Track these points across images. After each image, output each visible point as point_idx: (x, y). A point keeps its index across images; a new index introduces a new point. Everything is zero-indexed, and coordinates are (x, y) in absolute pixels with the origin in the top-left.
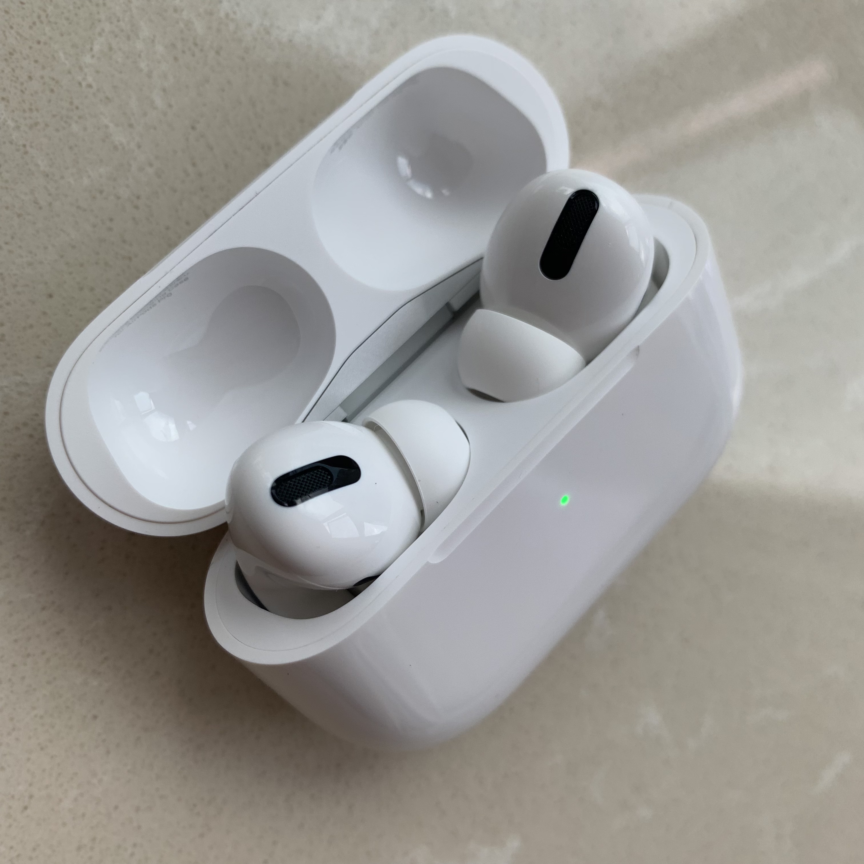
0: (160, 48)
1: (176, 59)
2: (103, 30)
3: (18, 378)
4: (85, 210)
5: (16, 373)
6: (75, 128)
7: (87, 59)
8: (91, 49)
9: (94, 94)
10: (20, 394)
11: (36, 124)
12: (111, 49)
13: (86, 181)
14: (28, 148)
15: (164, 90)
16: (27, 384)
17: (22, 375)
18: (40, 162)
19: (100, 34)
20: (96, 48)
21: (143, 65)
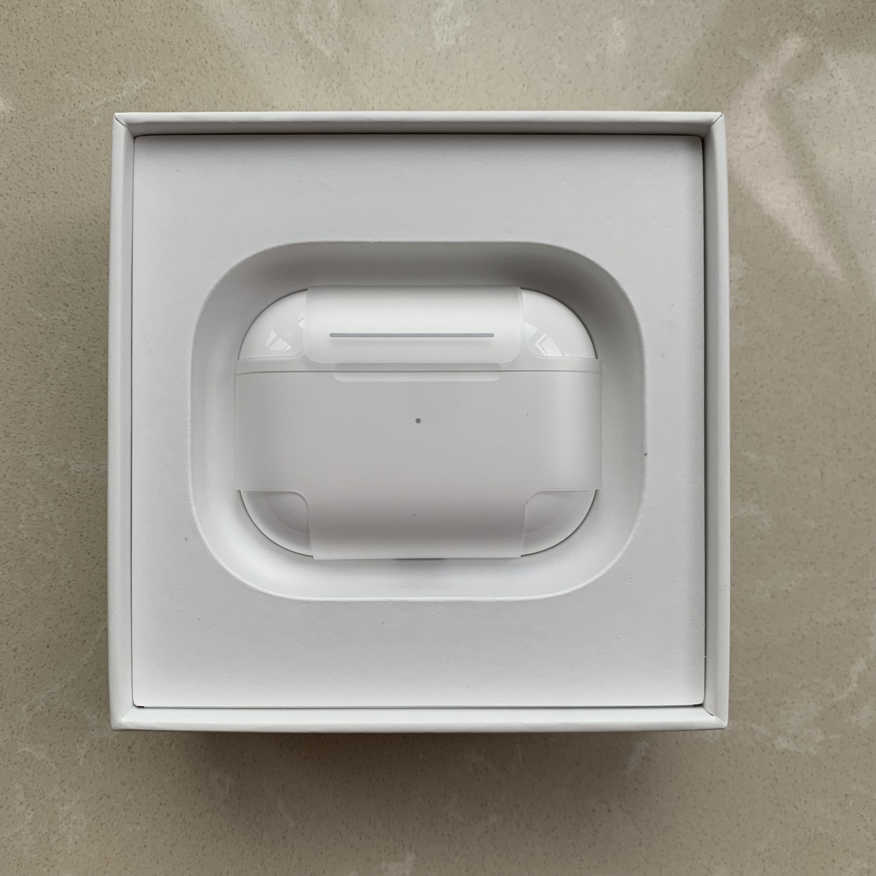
0: (51, 504)
1: (60, 506)
2: (23, 509)
3: (50, 691)
4: (47, 599)
5: (46, 690)
6: (28, 561)
7: (21, 526)
8: (21, 520)
9: (31, 541)
10: (52, 698)
11: (11, 567)
12: (29, 516)
13: (43, 585)
14: (12, 581)
15: (61, 524)
16: (53, 693)
17: (49, 689)
18: (19, 585)
19: (22, 511)
20: (23, 518)
21: (47, 516)
